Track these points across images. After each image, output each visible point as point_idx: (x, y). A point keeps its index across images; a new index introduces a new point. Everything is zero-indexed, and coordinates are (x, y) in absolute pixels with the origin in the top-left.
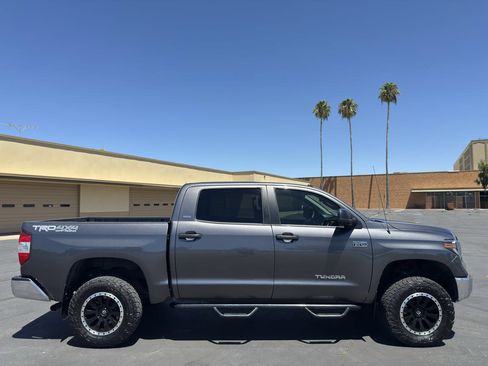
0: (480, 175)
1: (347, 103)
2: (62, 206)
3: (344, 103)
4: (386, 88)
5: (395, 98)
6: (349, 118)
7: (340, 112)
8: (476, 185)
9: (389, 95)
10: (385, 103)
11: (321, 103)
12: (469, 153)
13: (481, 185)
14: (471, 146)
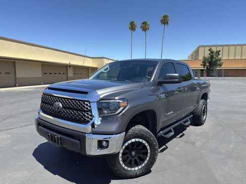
0: (203, 62)
1: (145, 23)
2: (6, 73)
3: (144, 23)
4: (164, 17)
5: (167, 23)
6: (145, 31)
7: (141, 27)
8: (201, 66)
9: (165, 21)
10: (163, 25)
11: (132, 22)
12: (197, 51)
13: (203, 67)
14: (198, 48)
